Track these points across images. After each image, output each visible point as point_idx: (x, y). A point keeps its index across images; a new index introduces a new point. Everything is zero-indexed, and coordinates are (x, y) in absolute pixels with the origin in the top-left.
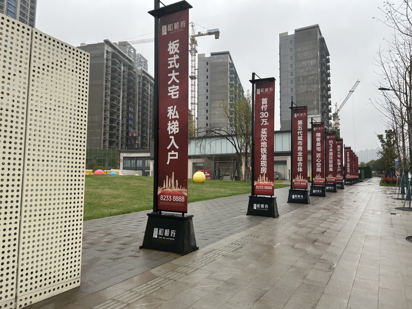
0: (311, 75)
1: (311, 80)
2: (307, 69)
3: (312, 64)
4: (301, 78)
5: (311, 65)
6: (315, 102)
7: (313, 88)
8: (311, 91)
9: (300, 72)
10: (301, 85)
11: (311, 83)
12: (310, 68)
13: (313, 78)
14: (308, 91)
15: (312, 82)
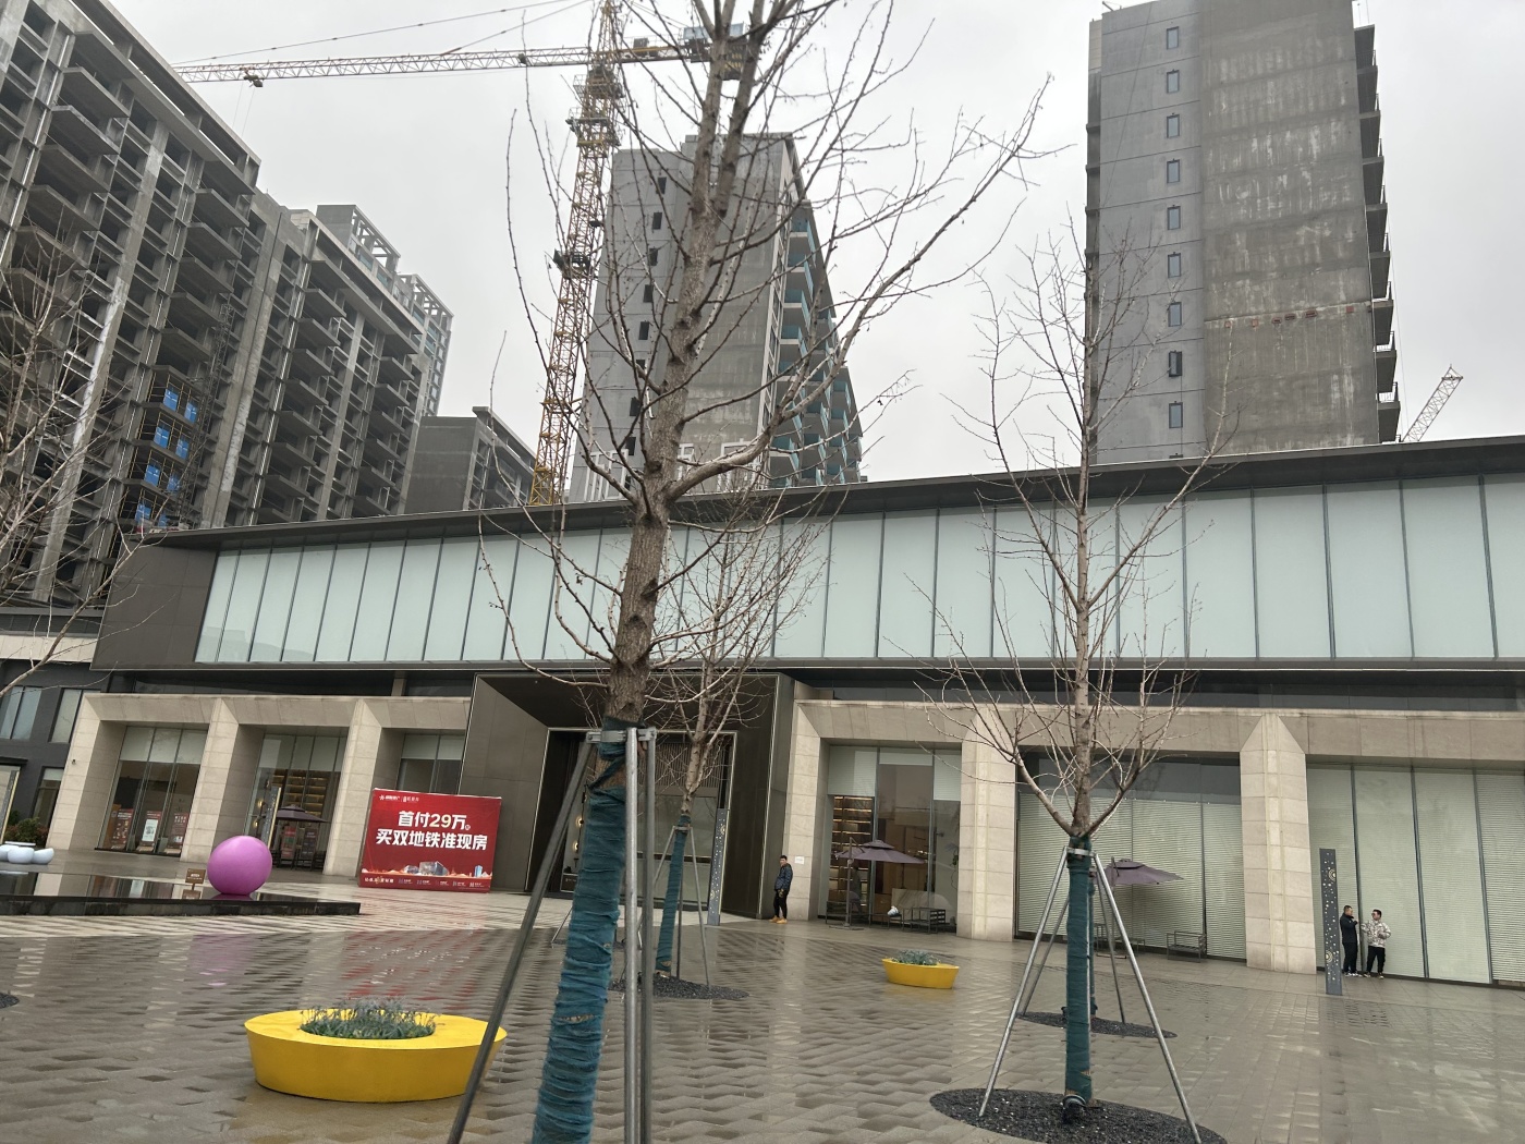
0: (1313, 218)
1: (1312, 247)
2: (1284, 179)
3: (1315, 148)
4: (1240, 240)
5: (1307, 158)
6: (1341, 382)
7: (1327, 298)
8: (1311, 314)
9: (1234, 199)
10: (1243, 275)
11: (1314, 265)
12: (1306, 175)
13: (1327, 233)
14: (1293, 317)
15: (1319, 259)
